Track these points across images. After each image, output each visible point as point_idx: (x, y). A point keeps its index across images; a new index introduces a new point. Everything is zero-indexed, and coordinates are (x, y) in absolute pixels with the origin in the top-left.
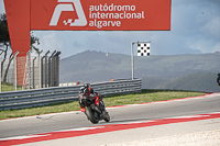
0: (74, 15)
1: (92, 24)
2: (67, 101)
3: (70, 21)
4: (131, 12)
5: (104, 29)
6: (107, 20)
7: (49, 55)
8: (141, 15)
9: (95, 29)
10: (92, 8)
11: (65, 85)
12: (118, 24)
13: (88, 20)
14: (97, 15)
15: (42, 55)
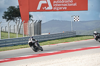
0: (47, 5)
1: (54, 9)
2: (45, 41)
3: (45, 7)
4: (71, 3)
5: (60, 10)
6: (61, 7)
7: (37, 22)
8: (75, 4)
9: (56, 11)
10: (54, 2)
11: (44, 34)
12: (66, 8)
13: (53, 7)
14: (57, 5)
15: (34, 22)
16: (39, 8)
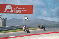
0: (10, 10)
1: (14, 12)
2: (8, 30)
3: (9, 11)
4: (23, 9)
5: (17, 13)
6: (18, 11)
7: (4, 19)
10: (14, 8)
11: (8, 26)
12: (20, 12)
13: (13, 11)
14: (15, 10)
15: (2, 19)
16: (5, 11)
